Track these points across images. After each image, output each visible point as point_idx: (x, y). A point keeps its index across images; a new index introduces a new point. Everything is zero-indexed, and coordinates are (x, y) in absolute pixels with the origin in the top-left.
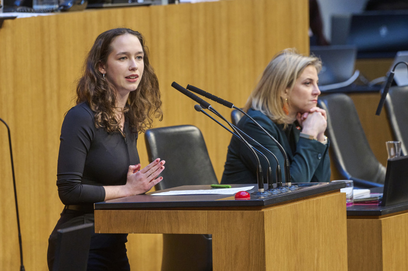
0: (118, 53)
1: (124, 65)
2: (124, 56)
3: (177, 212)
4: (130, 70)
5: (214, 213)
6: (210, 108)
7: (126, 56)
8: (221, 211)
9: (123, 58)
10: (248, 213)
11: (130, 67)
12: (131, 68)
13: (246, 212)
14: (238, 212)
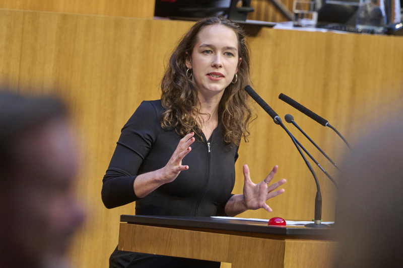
0: (201, 44)
1: (207, 59)
2: (208, 49)
3: (200, 233)
4: (212, 67)
5: (236, 238)
6: (277, 119)
7: (210, 50)
8: (243, 237)
9: (207, 52)
10: (269, 242)
11: (213, 62)
12: (213, 64)
13: (268, 240)
14: (260, 240)
